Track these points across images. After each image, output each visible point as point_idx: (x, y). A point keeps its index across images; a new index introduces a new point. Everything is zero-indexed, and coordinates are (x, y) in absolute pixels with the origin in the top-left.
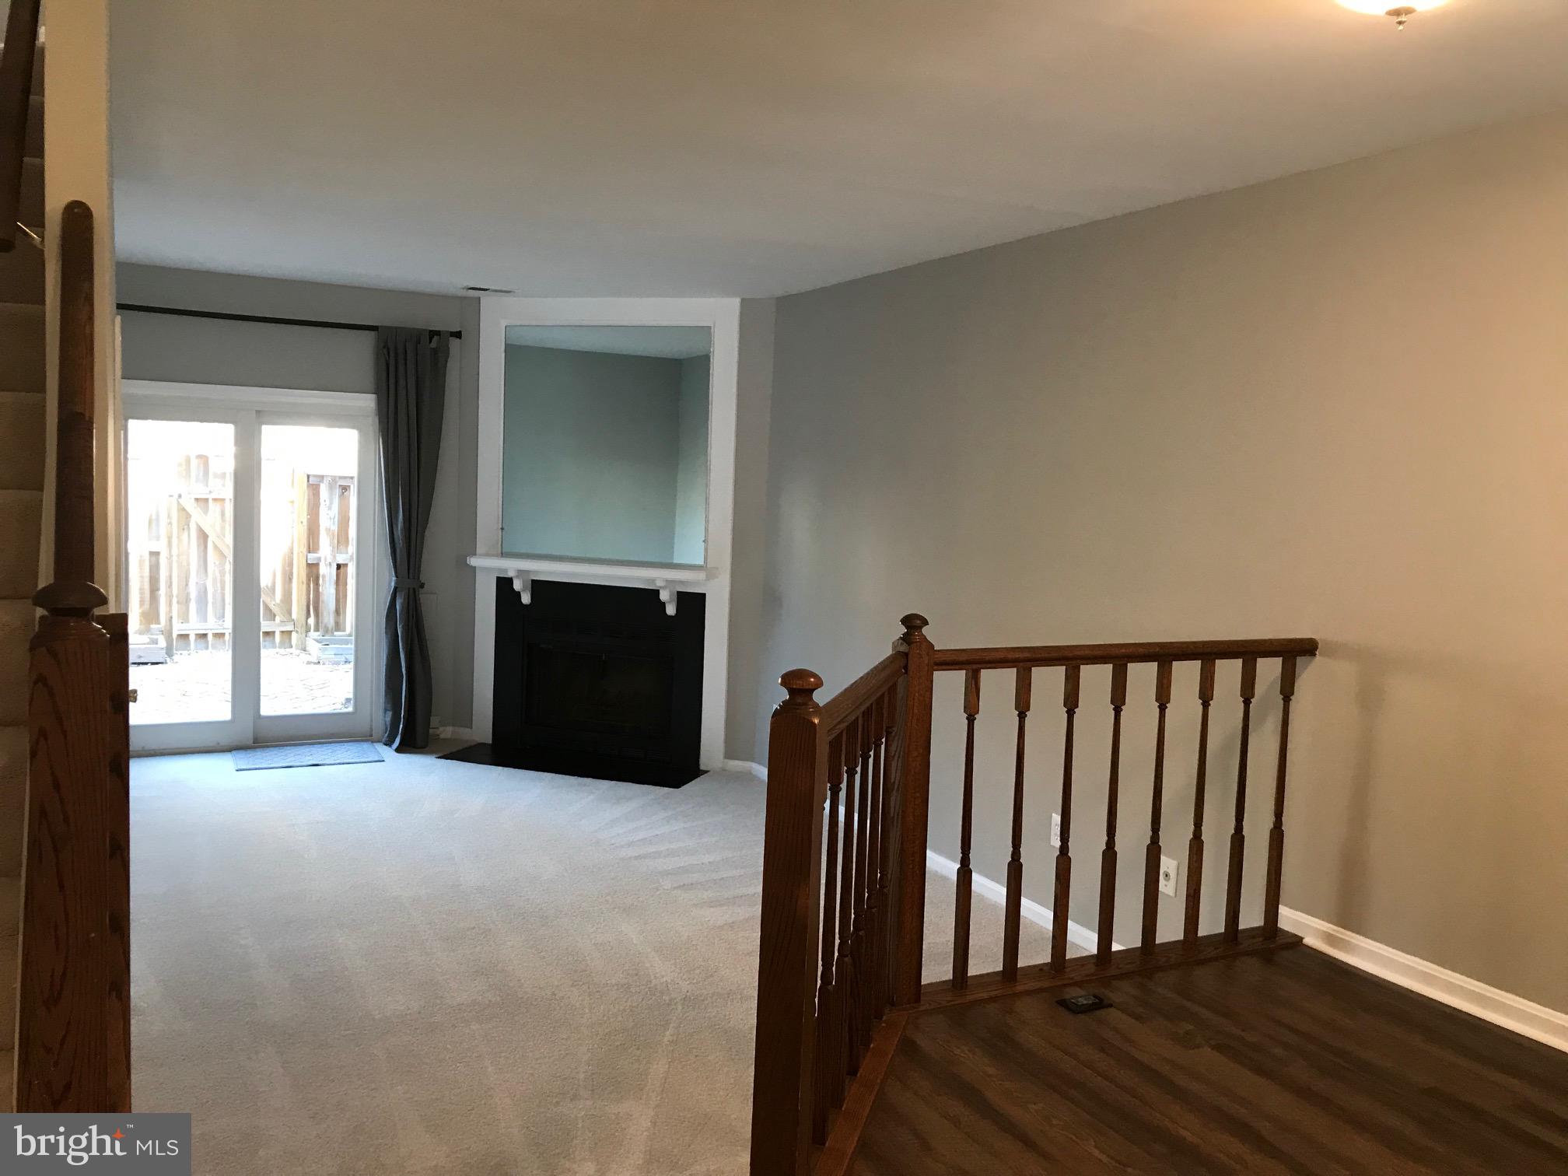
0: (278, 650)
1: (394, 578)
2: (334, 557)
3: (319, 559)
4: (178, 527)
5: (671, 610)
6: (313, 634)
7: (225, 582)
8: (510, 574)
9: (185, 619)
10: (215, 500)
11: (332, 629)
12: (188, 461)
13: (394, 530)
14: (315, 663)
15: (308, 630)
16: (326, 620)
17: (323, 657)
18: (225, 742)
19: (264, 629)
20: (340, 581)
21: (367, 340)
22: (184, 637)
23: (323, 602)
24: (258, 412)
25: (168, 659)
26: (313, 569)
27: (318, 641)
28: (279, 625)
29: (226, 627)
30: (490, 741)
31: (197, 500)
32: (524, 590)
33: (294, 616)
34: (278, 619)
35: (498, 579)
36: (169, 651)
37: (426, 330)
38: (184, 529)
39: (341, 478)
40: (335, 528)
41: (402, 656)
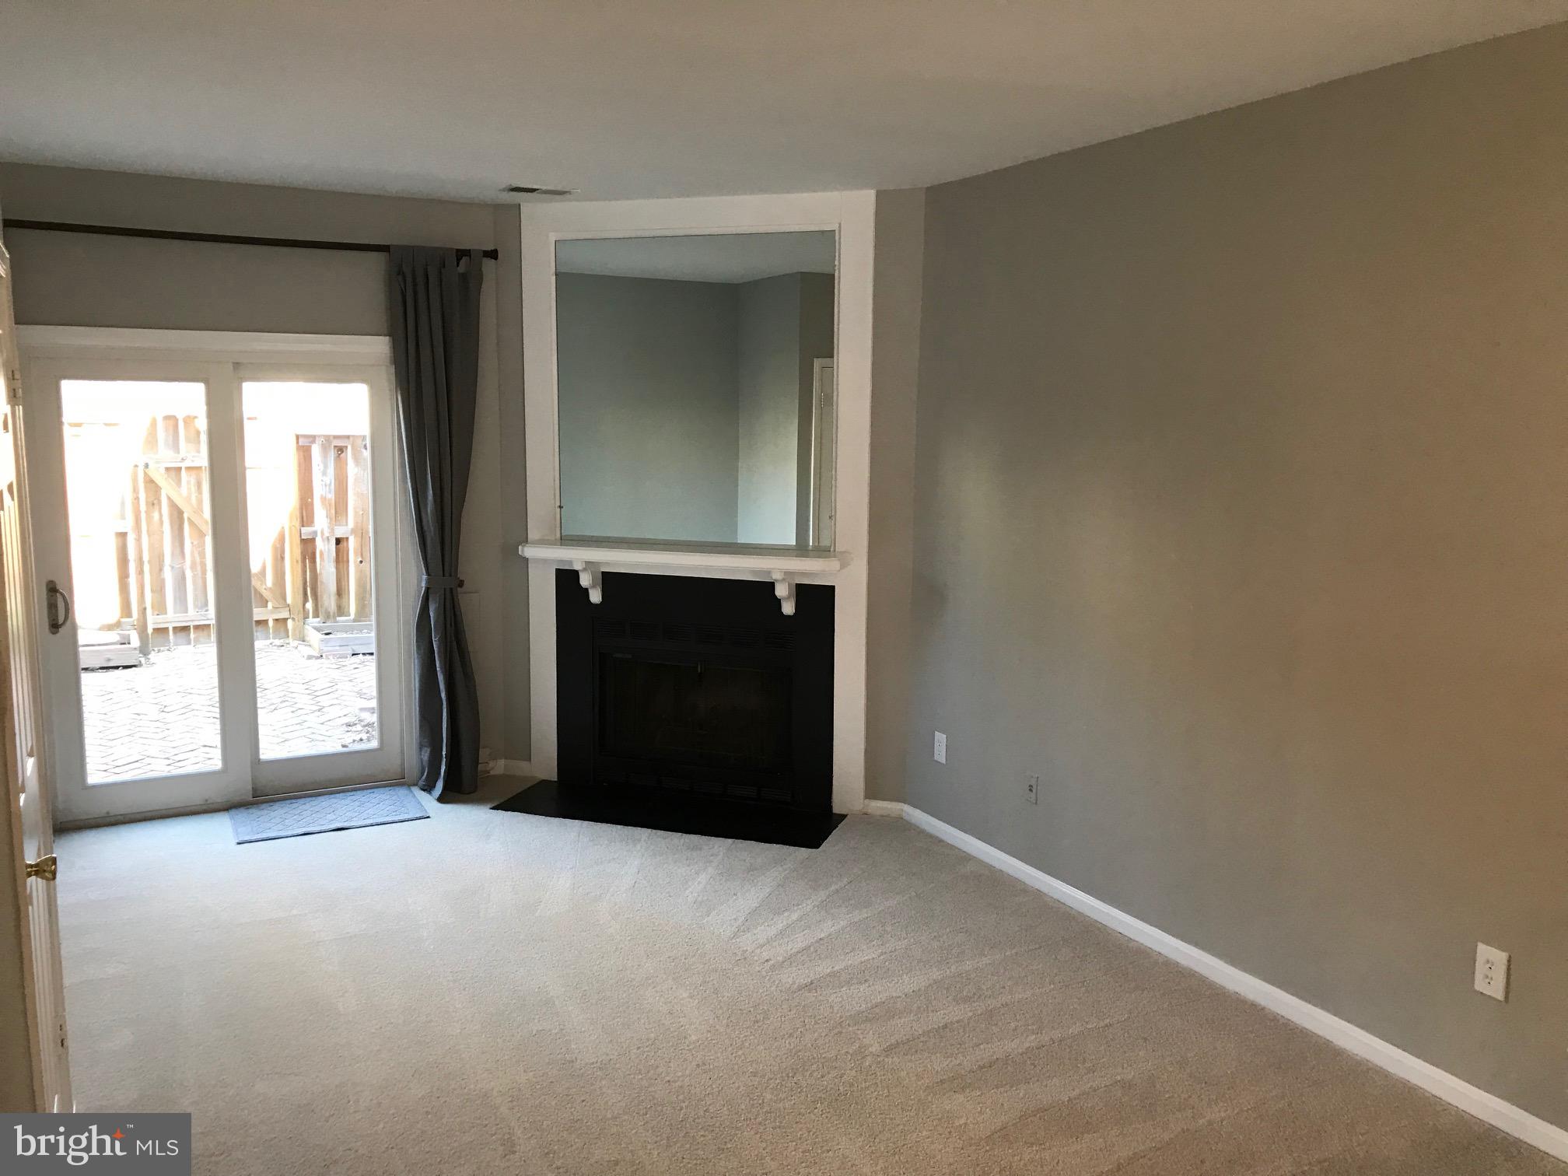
0: (271, 640)
1: (425, 577)
2: (332, 530)
3: (315, 533)
4: (147, 503)
5: (788, 608)
6: (312, 621)
7: (205, 565)
8: (577, 567)
9: (160, 608)
10: (188, 469)
11: (334, 613)
12: (154, 424)
13: (423, 515)
14: (317, 658)
15: (306, 617)
16: (326, 603)
17: (325, 649)
18: (218, 798)
19: (256, 618)
20: (341, 559)
21: (375, 263)
22: (161, 631)
23: (322, 582)
24: (237, 365)
25: (143, 660)
26: (308, 546)
27: (318, 629)
28: (272, 612)
29: (209, 617)
30: (555, 778)
31: (168, 469)
32: (594, 586)
33: (289, 601)
34: (270, 605)
35: (558, 571)
36: (144, 650)
37: (452, 249)
38: (153, 504)
39: (336, 437)
40: (331, 496)
41: (441, 677)
